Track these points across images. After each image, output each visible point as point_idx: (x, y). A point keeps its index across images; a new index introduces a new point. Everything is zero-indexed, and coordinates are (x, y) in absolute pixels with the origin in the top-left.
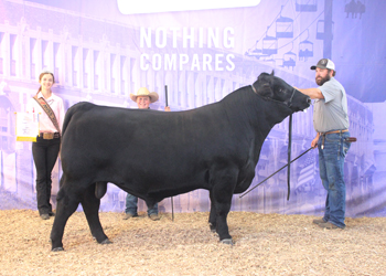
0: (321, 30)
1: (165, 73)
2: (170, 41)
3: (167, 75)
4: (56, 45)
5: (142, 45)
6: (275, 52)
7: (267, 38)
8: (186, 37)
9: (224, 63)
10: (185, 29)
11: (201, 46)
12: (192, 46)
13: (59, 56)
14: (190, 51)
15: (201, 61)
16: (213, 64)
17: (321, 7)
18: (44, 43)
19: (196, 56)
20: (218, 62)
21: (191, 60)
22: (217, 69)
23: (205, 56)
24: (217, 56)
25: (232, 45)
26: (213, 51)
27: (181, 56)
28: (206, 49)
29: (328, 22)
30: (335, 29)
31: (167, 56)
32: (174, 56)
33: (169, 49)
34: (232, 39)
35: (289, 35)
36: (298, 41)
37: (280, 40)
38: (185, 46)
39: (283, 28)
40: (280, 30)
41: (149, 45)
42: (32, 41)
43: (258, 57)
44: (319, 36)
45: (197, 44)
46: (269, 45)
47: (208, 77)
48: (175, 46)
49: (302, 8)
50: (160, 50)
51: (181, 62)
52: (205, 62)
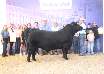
0: (84, 14)
1: (51, 23)
2: (52, 16)
3: (52, 24)
4: (26, 17)
5: (46, 17)
6: (74, 19)
7: (73, 16)
8: (56, 15)
9: (64, 21)
10: (55, 14)
11: (59, 17)
12: (57, 17)
13: (27, 19)
14: (56, 19)
15: (59, 20)
16: (61, 21)
17: (83, 10)
18: (24, 16)
19: (58, 20)
20: (62, 21)
21: (57, 20)
22: (62, 22)
23: (60, 19)
24: (62, 19)
25: (65, 17)
26: (61, 18)
27: (55, 19)
28: (60, 18)
29: (85, 13)
30: (86, 14)
31: (51, 19)
32: (53, 19)
33: (52, 18)
34: (65, 16)
35: (77, 15)
36: (79, 17)
37: (75, 16)
38: (55, 17)
39: (76, 14)
40: (75, 14)
41: (48, 17)
42: (21, 16)
43: (71, 20)
44: (83, 16)
45: (58, 17)
46: (73, 17)
47: (60, 24)
48: (53, 17)
49: (80, 10)
50: (50, 18)
51: (55, 21)
52: (60, 21)
